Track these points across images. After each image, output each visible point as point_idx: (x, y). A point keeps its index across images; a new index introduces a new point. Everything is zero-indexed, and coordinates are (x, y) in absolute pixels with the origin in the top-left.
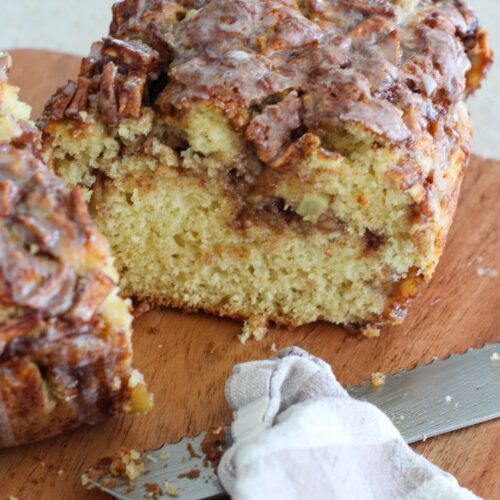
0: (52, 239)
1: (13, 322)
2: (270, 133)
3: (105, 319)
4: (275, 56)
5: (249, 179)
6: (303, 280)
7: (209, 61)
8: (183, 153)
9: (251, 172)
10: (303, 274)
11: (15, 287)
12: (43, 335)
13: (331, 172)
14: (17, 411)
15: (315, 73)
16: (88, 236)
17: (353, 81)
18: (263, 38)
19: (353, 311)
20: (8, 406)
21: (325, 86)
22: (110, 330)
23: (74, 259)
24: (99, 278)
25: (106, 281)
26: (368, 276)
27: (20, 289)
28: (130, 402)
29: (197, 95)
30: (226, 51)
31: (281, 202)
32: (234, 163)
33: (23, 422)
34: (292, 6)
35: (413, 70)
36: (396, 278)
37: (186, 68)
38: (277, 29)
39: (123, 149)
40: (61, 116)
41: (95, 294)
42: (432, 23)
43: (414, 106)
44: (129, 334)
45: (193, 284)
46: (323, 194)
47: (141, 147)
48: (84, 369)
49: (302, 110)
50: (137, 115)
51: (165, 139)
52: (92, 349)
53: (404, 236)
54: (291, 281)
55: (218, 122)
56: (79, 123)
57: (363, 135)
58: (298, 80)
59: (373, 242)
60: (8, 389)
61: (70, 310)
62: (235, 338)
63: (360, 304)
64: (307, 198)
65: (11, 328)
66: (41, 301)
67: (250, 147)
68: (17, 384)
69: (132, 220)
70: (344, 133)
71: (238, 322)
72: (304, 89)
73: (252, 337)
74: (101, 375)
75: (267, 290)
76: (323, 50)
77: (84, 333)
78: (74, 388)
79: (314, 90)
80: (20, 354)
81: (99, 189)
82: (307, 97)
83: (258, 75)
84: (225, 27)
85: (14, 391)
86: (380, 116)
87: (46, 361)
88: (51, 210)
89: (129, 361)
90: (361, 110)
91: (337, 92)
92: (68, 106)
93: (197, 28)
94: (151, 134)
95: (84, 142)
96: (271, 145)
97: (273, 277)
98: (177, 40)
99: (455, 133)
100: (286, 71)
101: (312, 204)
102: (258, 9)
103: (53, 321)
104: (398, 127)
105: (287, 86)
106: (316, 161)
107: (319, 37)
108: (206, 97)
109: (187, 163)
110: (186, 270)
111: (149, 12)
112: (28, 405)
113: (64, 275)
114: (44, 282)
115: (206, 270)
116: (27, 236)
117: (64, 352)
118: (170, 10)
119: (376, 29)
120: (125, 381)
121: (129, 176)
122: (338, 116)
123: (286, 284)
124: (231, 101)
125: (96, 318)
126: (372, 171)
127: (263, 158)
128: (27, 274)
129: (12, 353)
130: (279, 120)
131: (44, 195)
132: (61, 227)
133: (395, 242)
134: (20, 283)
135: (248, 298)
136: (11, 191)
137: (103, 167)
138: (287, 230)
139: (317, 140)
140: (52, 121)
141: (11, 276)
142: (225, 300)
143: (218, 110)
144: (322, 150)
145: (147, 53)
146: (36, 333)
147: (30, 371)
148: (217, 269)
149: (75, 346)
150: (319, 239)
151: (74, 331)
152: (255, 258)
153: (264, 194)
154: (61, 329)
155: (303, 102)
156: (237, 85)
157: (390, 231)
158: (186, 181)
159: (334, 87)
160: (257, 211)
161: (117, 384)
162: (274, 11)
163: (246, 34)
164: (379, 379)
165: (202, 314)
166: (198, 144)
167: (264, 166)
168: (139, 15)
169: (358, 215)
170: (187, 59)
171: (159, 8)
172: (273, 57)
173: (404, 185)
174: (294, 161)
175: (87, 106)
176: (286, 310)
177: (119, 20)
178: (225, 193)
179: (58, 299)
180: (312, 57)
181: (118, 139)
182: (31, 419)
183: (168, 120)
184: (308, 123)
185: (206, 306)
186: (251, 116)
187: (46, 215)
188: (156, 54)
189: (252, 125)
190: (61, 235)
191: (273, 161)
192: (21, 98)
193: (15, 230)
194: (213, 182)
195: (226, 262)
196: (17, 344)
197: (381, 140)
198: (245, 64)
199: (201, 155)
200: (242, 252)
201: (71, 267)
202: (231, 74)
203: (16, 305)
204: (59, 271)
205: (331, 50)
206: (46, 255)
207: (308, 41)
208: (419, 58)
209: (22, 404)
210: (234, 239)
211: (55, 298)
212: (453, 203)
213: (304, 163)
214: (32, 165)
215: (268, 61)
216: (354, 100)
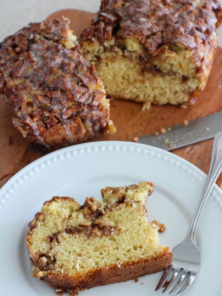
0: (86, 81)
1: (74, 106)
2: (152, 45)
3: (102, 105)
4: (154, 19)
5: (146, 59)
6: (162, 90)
7: (133, 22)
8: (125, 51)
9: (146, 57)
10: (162, 89)
11: (75, 96)
12: (83, 110)
13: (171, 57)
14: (74, 133)
15: (167, 25)
16: (97, 80)
17: (178, 28)
18: (150, 13)
19: (178, 100)
20: (72, 132)
21: (169, 30)
22: (103, 108)
23: (93, 87)
24: (100, 93)
25: (102, 93)
26: (183, 89)
27: (76, 96)
28: (109, 130)
29: (129, 33)
30: (138, 18)
31: (155, 66)
32: (141, 54)
33: (76, 136)
34: (159, 2)
35: (198, 24)
36: (192, 90)
37: (125, 24)
38: (154, 10)
39: (105, 49)
40: (86, 39)
41: (99, 98)
42: (204, 7)
43: (198, 36)
44: (109, 109)
45: (127, 91)
46: (169, 64)
47: (111, 49)
48: (95, 120)
49: (162, 38)
50: (110, 39)
51: (119, 47)
52: (98, 114)
53: (194, 77)
54: (159, 91)
55: (135, 41)
56: (91, 42)
57: (182, 46)
58: (161, 28)
59: (185, 79)
60: (72, 127)
61: (91, 102)
62: (141, 109)
63: (180, 98)
64: (164, 65)
65: (73, 108)
66: (83, 100)
67: (146, 49)
68: (75, 125)
69: (108, 71)
70: (175, 45)
71: (142, 104)
72: (163, 30)
73: (146, 109)
74: (100, 122)
75: (151, 94)
76: (169, 17)
77: (95, 110)
78: (91, 126)
79: (166, 31)
80: (76, 116)
81: (98, 62)
82: (164, 34)
83: (148, 26)
84: (138, 10)
85: (74, 127)
86: (187, 40)
87: (84, 118)
88: (85, 72)
89: (108, 117)
90: (181, 38)
91: (173, 32)
92: (88, 35)
93: (129, 10)
94: (115, 45)
95: (93, 48)
96: (153, 49)
97: (153, 89)
98: (122, 13)
99: (211, 44)
100: (157, 25)
101: (165, 67)
102: (148, 3)
103: (86, 106)
104: (193, 43)
105: (158, 30)
106: (167, 54)
107: (168, 13)
108: (132, 34)
109: (126, 54)
110: (125, 87)
111: (113, 4)
112: (78, 131)
113: (89, 92)
114: (83, 94)
115: (131, 87)
116: (78, 80)
117: (89, 115)
118: (120, 3)
119: (186, 10)
120: (107, 124)
121: (107, 58)
122: (174, 40)
123: (157, 92)
124: (140, 35)
125: (99, 105)
126: (184, 57)
127: (150, 53)
128: (78, 92)
129: (74, 116)
130: (155, 41)
131: (83, 67)
132: (88, 77)
133: (192, 79)
134: (76, 94)
135: (145, 96)
136: (72, 66)
137: (99, 55)
138: (158, 75)
139: (167, 47)
140: (83, 41)
141: (73, 93)
142: (138, 96)
143: (136, 38)
144: (169, 51)
145: (113, 19)
146: (81, 110)
147: (79, 121)
148: (135, 87)
149: (93, 113)
150: (168, 78)
151: (92, 109)
152: (147, 84)
153: (150, 64)
154: (88, 108)
155: (162, 35)
156: (142, 30)
157: (190, 75)
158: (125, 59)
159: (172, 30)
160: (148, 69)
161: (105, 125)
162: (153, 4)
163: (145, 12)
164: (186, 122)
165: (130, 101)
166: (129, 48)
167: (150, 55)
168: (110, 4)
169: (180, 71)
170: (126, 21)
171: (116, 2)
172: (153, 20)
173: (195, 62)
174: (160, 54)
175: (94, 36)
176: (157, 100)
177: (103, 6)
178: (138, 64)
179: (88, 99)
180: (166, 20)
181: (104, 46)
182: (79, 135)
183: (120, 40)
184: (164, 42)
185: (131, 98)
186: (146, 40)
187: (83, 73)
188: (116, 18)
189: (146, 43)
190: (88, 80)
191: (153, 54)
192: (74, 34)
193: (74, 78)
194: (134, 60)
195: (138, 85)
196: (75, 113)
197: (187, 48)
198: (144, 23)
199: (130, 52)
200: (143, 82)
201: (92, 89)
202: (140, 26)
203: (75, 101)
204: (88, 91)
205: (172, 17)
206: (84, 86)
207: (164, 14)
208: (200, 19)
209: (76, 131)
210: (140, 78)
211: (87, 99)
212: (210, 67)
213: (163, 55)
214: (78, 57)
215: (152, 21)
216: (179, 35)
